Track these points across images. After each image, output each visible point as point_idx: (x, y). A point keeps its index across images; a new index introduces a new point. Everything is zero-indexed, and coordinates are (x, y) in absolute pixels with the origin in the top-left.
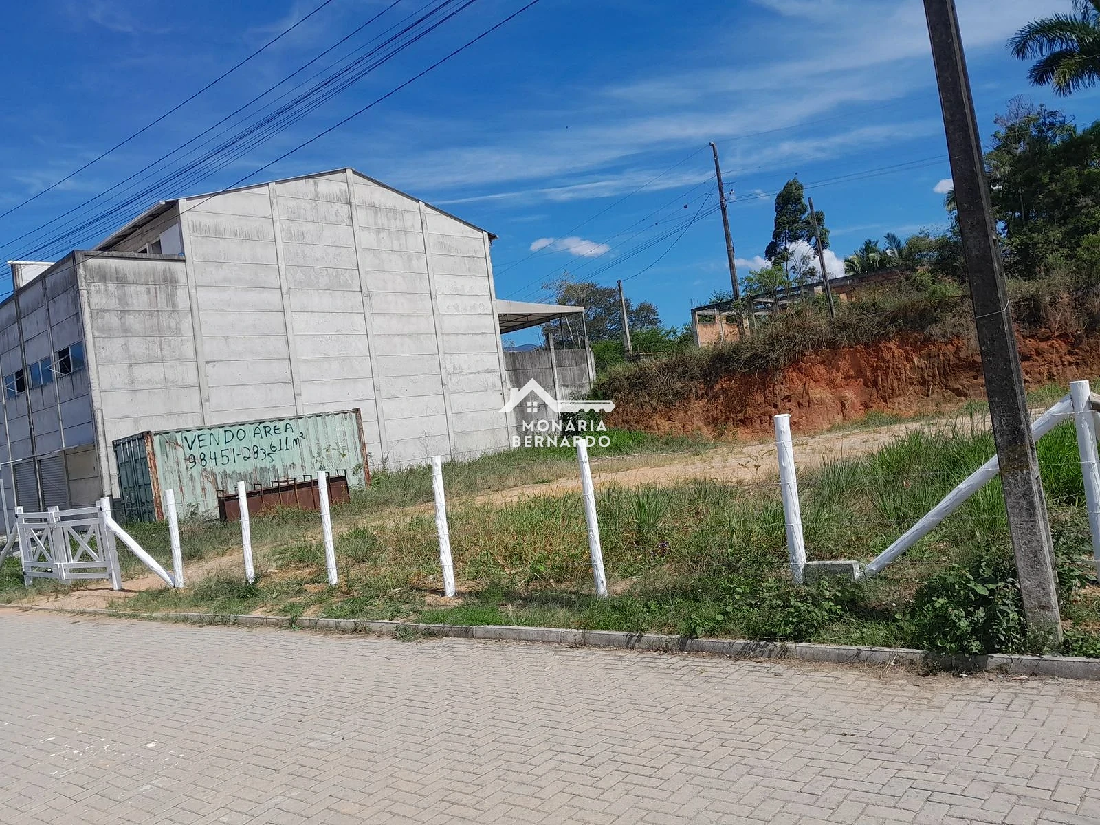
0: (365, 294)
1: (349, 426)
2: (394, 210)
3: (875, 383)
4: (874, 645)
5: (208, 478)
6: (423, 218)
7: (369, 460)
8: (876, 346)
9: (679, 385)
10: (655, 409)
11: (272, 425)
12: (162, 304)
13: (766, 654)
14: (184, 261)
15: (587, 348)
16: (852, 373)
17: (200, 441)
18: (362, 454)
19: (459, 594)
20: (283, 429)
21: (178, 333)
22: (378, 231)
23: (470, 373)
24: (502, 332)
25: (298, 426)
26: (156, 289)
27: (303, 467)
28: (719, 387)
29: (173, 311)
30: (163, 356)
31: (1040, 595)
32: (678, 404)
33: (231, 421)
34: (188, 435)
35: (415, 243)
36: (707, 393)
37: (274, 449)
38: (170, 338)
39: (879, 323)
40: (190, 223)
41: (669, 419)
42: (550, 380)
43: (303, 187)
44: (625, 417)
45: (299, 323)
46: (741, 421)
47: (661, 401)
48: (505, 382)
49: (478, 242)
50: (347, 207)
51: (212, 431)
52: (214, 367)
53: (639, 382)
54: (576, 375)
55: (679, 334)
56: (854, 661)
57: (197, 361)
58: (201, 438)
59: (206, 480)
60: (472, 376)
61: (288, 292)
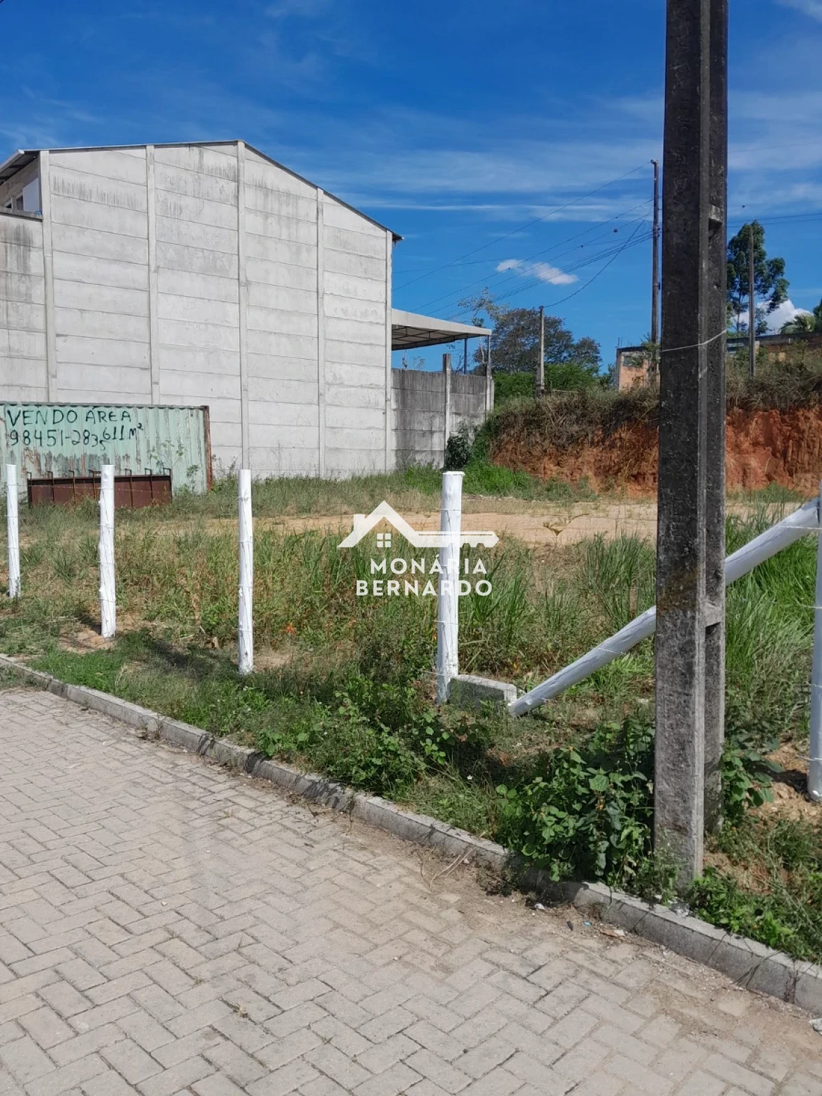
0: (243, 283)
1: (195, 423)
2: (288, 194)
3: (784, 454)
4: (456, 825)
5: (31, 458)
6: (320, 207)
7: (214, 464)
8: (793, 414)
9: (576, 428)
10: (545, 451)
11: (107, 411)
12: (12, 265)
14: (41, 221)
15: (488, 376)
16: (761, 439)
17: (25, 417)
18: (206, 455)
19: (118, 635)
20: (119, 417)
21: (28, 300)
22: (266, 216)
23: (351, 386)
24: (395, 347)
25: (137, 416)
26: (6, 247)
27: (139, 461)
28: (617, 435)
29: (24, 275)
30: (8, 322)
31: (679, 808)
32: (570, 449)
33: (63, 401)
34: (12, 409)
35: (306, 233)
36: (603, 441)
37: (107, 437)
38: (19, 304)
39: (803, 389)
40: (52, 179)
41: (558, 464)
42: (440, 405)
43: (186, 155)
44: (514, 457)
45: (165, 306)
46: (633, 476)
47: (553, 444)
48: (390, 400)
49: (380, 241)
50: (234, 185)
51: (40, 408)
52: (65, 341)
53: (534, 420)
54: (471, 404)
55: (601, 374)
56: (419, 841)
57: (46, 333)
58: (26, 414)
59: (27, 459)
60: (353, 389)
61: (156, 271)
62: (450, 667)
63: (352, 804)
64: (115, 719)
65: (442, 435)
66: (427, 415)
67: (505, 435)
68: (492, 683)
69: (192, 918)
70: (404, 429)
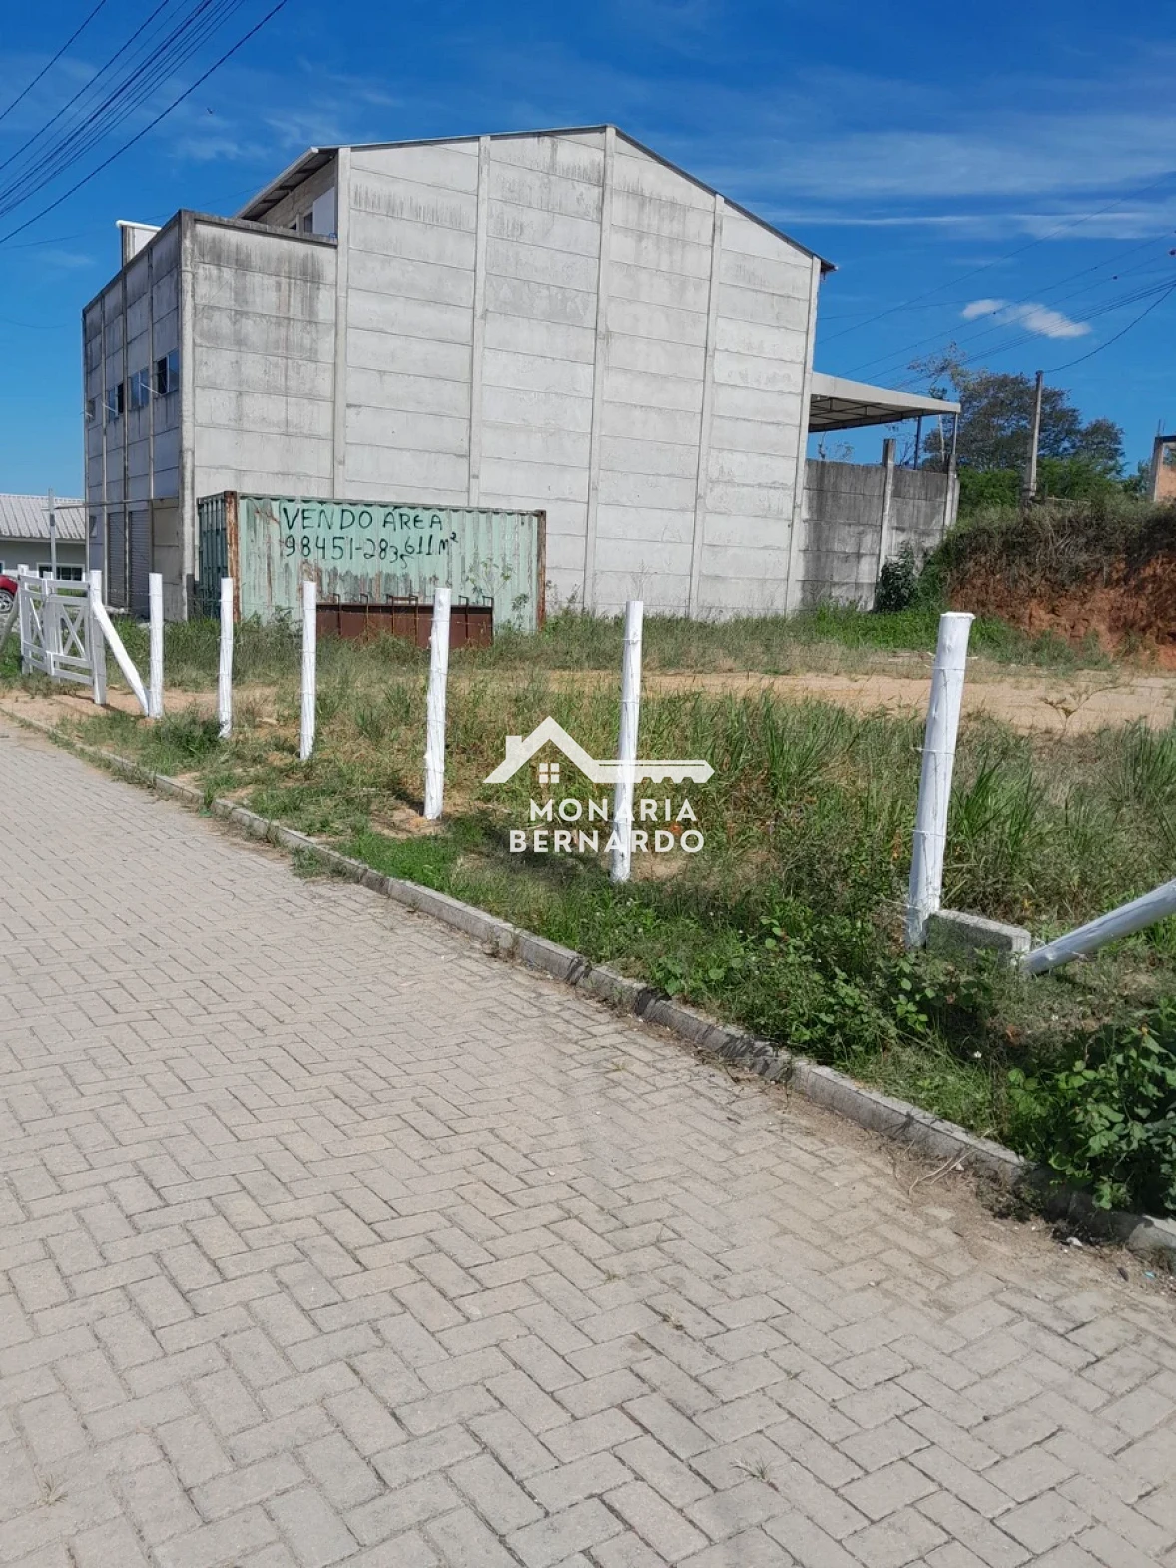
0: (602, 335)
1: (527, 535)
2: (673, 204)
4: (945, 1116)
5: (310, 574)
6: (718, 223)
7: (549, 593)
9: (1085, 557)
10: (1034, 591)
11: (412, 514)
12: (296, 308)
14: (336, 247)
15: (951, 474)
17: (304, 518)
18: (538, 581)
19: (444, 818)
20: (427, 523)
21: (313, 356)
22: (640, 235)
23: (744, 485)
24: (812, 429)
25: (450, 523)
26: (289, 284)
28: (1149, 571)
29: (310, 322)
30: (286, 387)
32: (1073, 589)
33: (354, 498)
34: (289, 507)
35: (695, 261)
36: (1126, 580)
37: (410, 550)
38: (301, 362)
40: (353, 187)
41: (1053, 611)
42: (875, 516)
43: (534, 149)
44: (983, 596)
45: (493, 367)
47: (1047, 580)
48: (799, 507)
49: (801, 272)
50: (597, 191)
51: (324, 507)
52: (358, 414)
53: (1019, 543)
54: (922, 515)
55: (1125, 476)
56: (893, 1134)
57: (334, 403)
58: (307, 515)
59: (306, 577)
60: (744, 490)
61: (484, 316)
62: (930, 898)
63: (789, 1072)
64: (453, 927)
65: (874, 560)
66: (854, 530)
67: (972, 564)
68: (993, 925)
69: (591, 1197)
70: (818, 551)
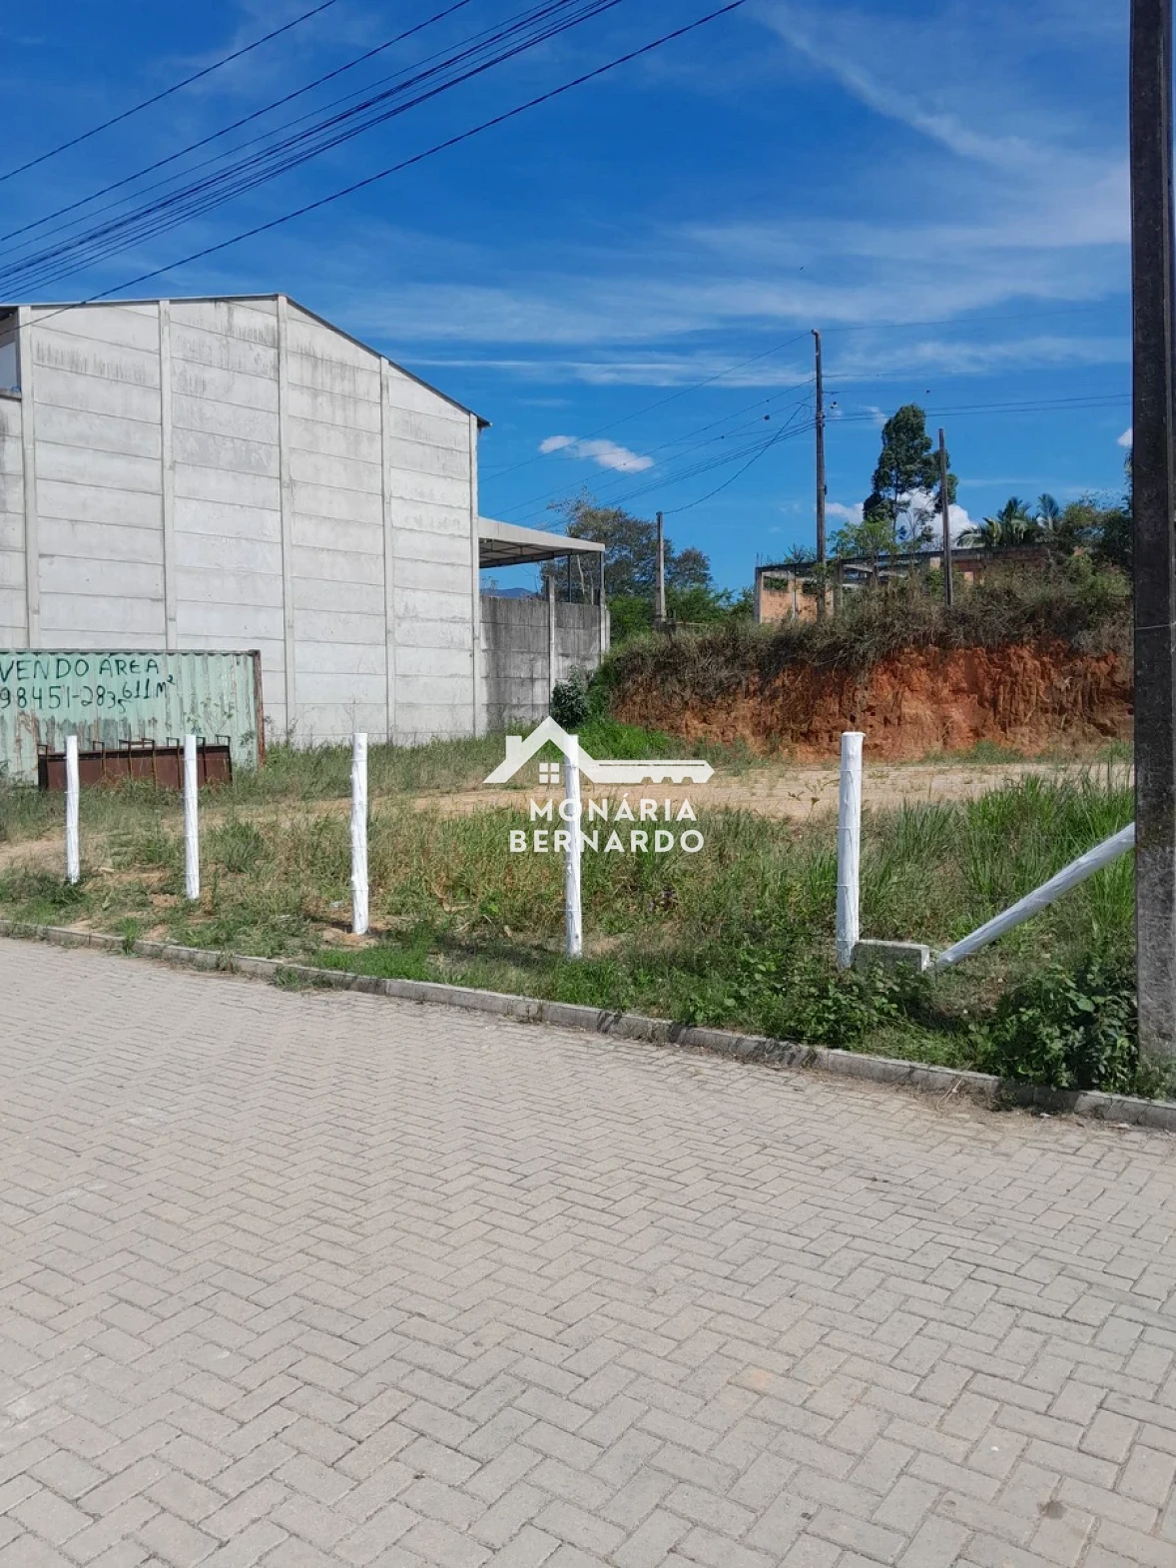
0: (286, 484)
1: (242, 673)
2: (343, 365)
3: (994, 703)
4: (934, 1063)
5: (27, 725)
6: (385, 383)
7: (267, 728)
8: (1003, 652)
9: (724, 673)
10: (686, 703)
11: (128, 659)
13: (786, 1060)
14: (20, 400)
15: (602, 605)
16: (964, 685)
17: (19, 670)
18: (256, 716)
20: (143, 667)
21: (1, 508)
22: (315, 393)
23: (428, 620)
24: (482, 565)
25: (166, 665)
27: (168, 726)
28: (778, 683)
31: (1162, 1018)
32: (719, 700)
33: (69, 646)
34: (3, 658)
35: (368, 417)
36: (761, 690)
37: (127, 694)
39: (1012, 620)
40: (35, 345)
41: (705, 720)
42: (543, 644)
43: (210, 314)
44: (644, 712)
45: (184, 515)
46: (802, 734)
47: (696, 694)
48: (478, 638)
49: (461, 428)
50: (273, 352)
51: (39, 657)
52: (51, 564)
53: (670, 663)
54: (582, 642)
55: (734, 601)
56: (903, 1082)
57: (26, 552)
58: (21, 666)
59: (23, 727)
60: (430, 624)
61: (172, 468)
63: (813, 1057)
65: (545, 683)
66: (527, 657)
67: (630, 683)
70: (497, 677)
